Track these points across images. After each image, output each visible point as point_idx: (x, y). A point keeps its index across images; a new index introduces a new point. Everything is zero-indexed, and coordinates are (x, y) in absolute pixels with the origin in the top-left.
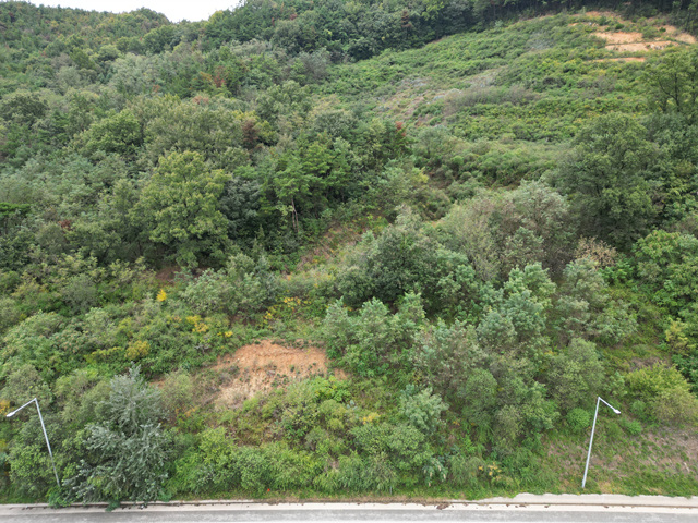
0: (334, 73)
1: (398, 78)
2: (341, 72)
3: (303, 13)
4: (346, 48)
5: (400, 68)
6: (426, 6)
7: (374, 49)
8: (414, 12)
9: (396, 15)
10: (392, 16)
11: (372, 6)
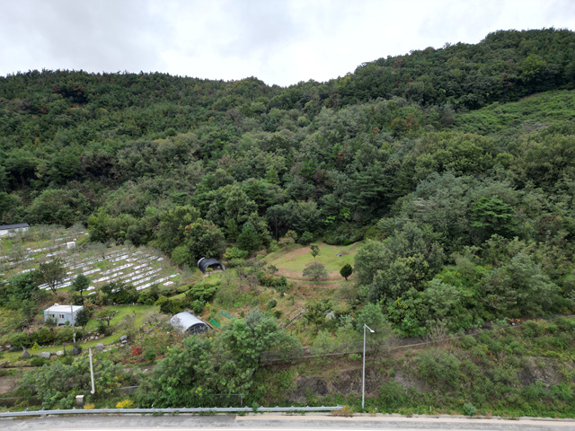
1: (516, 123)
2: (464, 119)
3: (420, 78)
4: (457, 102)
5: (515, 116)
6: (521, 72)
7: (481, 103)
8: (513, 76)
9: (498, 78)
10: (495, 78)
11: (471, 72)
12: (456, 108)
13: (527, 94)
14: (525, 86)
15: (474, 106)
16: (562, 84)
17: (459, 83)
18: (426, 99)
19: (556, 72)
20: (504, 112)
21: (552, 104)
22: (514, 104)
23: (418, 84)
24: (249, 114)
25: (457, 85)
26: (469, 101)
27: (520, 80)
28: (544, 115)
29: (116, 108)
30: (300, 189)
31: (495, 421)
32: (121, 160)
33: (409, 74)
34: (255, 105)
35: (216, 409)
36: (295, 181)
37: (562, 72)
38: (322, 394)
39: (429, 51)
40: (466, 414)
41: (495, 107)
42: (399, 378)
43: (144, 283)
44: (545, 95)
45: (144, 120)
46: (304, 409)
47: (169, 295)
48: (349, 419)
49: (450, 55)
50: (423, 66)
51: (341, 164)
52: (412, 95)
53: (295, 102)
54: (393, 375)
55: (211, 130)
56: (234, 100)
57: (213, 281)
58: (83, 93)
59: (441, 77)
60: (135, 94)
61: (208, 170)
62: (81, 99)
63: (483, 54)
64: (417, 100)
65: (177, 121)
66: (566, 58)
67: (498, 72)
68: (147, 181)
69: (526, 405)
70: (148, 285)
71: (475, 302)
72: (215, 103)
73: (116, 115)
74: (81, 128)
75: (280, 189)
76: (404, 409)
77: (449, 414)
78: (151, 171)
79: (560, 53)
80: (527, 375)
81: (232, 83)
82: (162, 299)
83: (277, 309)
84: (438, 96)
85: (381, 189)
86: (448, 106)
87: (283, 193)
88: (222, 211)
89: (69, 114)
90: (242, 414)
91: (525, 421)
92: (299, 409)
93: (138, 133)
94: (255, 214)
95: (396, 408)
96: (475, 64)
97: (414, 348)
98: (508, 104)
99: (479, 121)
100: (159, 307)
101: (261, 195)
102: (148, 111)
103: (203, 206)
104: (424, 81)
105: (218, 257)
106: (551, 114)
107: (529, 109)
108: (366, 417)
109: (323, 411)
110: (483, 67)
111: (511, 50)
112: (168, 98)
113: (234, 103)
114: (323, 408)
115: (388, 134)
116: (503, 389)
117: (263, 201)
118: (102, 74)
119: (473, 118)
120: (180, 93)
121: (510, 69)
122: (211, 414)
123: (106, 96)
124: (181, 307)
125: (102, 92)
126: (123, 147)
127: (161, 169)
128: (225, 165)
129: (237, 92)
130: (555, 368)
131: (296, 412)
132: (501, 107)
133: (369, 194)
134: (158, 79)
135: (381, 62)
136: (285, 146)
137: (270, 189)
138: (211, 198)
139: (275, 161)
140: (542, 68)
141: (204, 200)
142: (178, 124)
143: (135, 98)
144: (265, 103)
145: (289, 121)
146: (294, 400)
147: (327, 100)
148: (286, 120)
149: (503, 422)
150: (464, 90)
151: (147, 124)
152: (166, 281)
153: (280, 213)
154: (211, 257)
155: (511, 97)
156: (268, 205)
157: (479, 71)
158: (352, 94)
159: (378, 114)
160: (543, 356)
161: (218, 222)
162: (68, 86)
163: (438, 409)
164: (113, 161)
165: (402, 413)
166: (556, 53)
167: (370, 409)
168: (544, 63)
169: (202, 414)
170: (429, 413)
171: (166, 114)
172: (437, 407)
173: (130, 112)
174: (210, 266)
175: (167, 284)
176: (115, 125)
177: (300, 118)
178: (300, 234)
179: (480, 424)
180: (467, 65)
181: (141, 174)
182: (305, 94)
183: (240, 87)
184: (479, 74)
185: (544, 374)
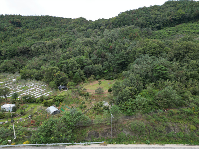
0: (154, 33)
1: (174, 35)
2: (156, 33)
3: (140, 18)
4: (153, 27)
5: (173, 32)
6: (176, 16)
7: (162, 27)
8: (173, 17)
9: (168, 18)
10: (167, 18)
11: (159, 16)
12: (153, 29)
13: (178, 24)
14: (177, 21)
15: (159, 28)
16: (190, 20)
17: (154, 20)
18: (143, 26)
19: (188, 16)
20: (170, 31)
21: (186, 28)
22: (173, 28)
23: (140, 20)
24: (80, 31)
25: (153, 20)
26: (158, 26)
27: (176, 19)
28: (183, 32)
29: (32, 28)
30: (96, 60)
31: (157, 146)
32: (33, 49)
33: (137, 17)
34: (82, 27)
35: (59, 144)
36: (95, 57)
37: (190, 16)
38: (97, 137)
39: (145, 8)
40: (146, 144)
41: (167, 29)
42: (124, 131)
43: (39, 95)
44: (184, 24)
45: (42, 33)
46: (90, 143)
47: (47, 99)
48: (106, 146)
49: (152, 9)
50: (142, 14)
51: (111, 51)
52: (137, 24)
53: (96, 26)
54: (122, 130)
55: (66, 37)
56: (75, 26)
57: (63, 94)
58: (20, 23)
59: (148, 18)
60: (39, 23)
61: (64, 53)
62: (20, 25)
63: (163, 9)
64: (139, 26)
65: (54, 34)
66: (192, 11)
67: (168, 16)
68: (42, 57)
69: (168, 140)
70: (40, 96)
71: (152, 103)
72: (68, 27)
73: (32, 31)
74: (19, 36)
75: (89, 60)
76: (125, 142)
77: (141, 144)
78: (44, 52)
79: (190, 9)
80: (169, 129)
81: (74, 19)
82: (45, 101)
83: (85, 105)
84: (147, 25)
85: (124, 60)
86: (150, 28)
87: (90, 61)
88: (68, 68)
89: (15, 31)
90: (68, 145)
91: (167, 146)
92: (88, 143)
93: (40, 38)
94: (79, 69)
95: (122, 142)
96: (160, 13)
97: (130, 120)
98: (171, 28)
99: (161, 34)
100: (43, 104)
101: (82, 62)
102: (44, 30)
103: (61, 66)
104: (142, 19)
105: (66, 85)
106: (186, 31)
107: (178, 30)
108: (112, 146)
109: (97, 144)
110: (163, 14)
111: (173, 8)
112: (51, 25)
113: (74, 27)
114: (97, 142)
115: (128, 39)
116: (160, 134)
117: (82, 64)
118: (27, 16)
119: (159, 33)
120: (56, 23)
121: (172, 15)
122: (57, 146)
123: (28, 24)
124: (51, 104)
125: (27, 23)
126: (34, 44)
127: (47, 52)
128: (70, 51)
129: (76, 23)
130: (178, 126)
131: (87, 144)
132: (169, 28)
133: (120, 62)
134: (48, 18)
135: (127, 12)
136: (92, 44)
137: (85, 60)
138: (64, 63)
139: (88, 49)
140: (183, 15)
141: (62, 64)
142: (54, 35)
143: (39, 25)
144: (86, 27)
145: (94, 34)
146: (87, 140)
147: (108, 26)
148: (93, 33)
149: (159, 146)
150: (156, 23)
151: (43, 35)
152: (46, 94)
153: (89, 69)
154: (63, 85)
155: (172, 25)
156: (85, 66)
157: (161, 15)
158: (116, 24)
159: (125, 32)
160: (175, 122)
161: (66, 72)
162: (14, 20)
163: (137, 142)
164: (30, 49)
165: (124, 144)
166: (188, 9)
167: (113, 142)
168: (184, 13)
169: (54, 146)
170: (134, 144)
171: (50, 31)
172: (137, 141)
173: (37, 30)
174: (62, 89)
175: (47, 95)
176: (31, 35)
177: (98, 33)
178: (96, 76)
179: (151, 147)
180: (158, 13)
181: (40, 54)
182: (100, 24)
183: (77, 21)
184: (161, 17)
185: (174, 129)
